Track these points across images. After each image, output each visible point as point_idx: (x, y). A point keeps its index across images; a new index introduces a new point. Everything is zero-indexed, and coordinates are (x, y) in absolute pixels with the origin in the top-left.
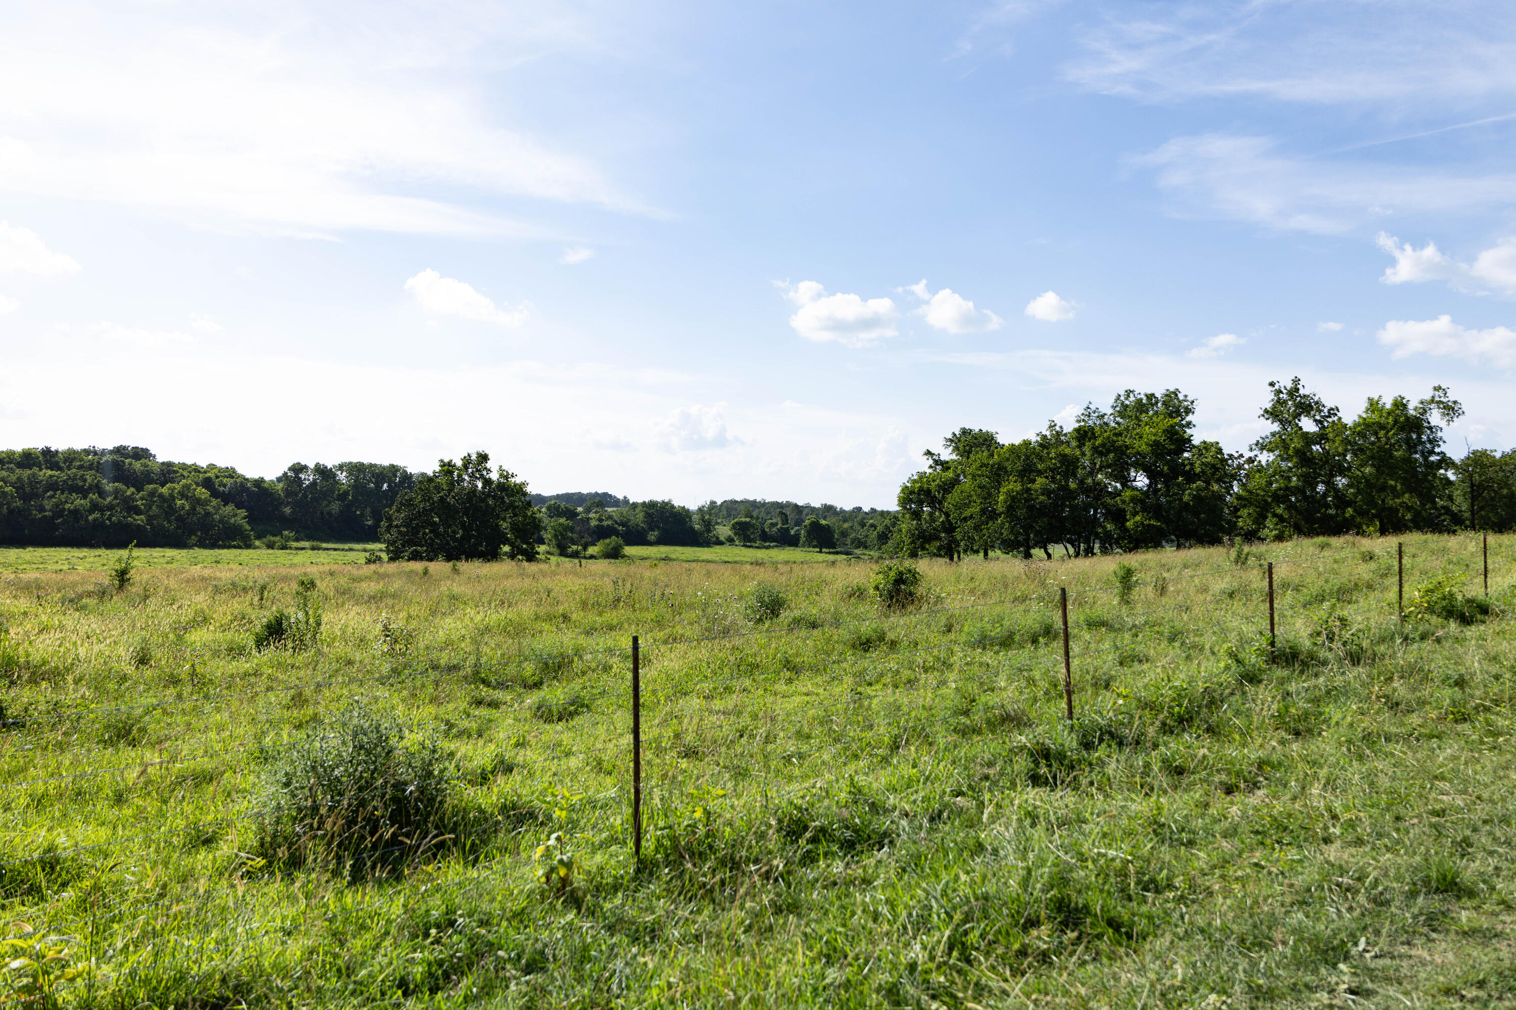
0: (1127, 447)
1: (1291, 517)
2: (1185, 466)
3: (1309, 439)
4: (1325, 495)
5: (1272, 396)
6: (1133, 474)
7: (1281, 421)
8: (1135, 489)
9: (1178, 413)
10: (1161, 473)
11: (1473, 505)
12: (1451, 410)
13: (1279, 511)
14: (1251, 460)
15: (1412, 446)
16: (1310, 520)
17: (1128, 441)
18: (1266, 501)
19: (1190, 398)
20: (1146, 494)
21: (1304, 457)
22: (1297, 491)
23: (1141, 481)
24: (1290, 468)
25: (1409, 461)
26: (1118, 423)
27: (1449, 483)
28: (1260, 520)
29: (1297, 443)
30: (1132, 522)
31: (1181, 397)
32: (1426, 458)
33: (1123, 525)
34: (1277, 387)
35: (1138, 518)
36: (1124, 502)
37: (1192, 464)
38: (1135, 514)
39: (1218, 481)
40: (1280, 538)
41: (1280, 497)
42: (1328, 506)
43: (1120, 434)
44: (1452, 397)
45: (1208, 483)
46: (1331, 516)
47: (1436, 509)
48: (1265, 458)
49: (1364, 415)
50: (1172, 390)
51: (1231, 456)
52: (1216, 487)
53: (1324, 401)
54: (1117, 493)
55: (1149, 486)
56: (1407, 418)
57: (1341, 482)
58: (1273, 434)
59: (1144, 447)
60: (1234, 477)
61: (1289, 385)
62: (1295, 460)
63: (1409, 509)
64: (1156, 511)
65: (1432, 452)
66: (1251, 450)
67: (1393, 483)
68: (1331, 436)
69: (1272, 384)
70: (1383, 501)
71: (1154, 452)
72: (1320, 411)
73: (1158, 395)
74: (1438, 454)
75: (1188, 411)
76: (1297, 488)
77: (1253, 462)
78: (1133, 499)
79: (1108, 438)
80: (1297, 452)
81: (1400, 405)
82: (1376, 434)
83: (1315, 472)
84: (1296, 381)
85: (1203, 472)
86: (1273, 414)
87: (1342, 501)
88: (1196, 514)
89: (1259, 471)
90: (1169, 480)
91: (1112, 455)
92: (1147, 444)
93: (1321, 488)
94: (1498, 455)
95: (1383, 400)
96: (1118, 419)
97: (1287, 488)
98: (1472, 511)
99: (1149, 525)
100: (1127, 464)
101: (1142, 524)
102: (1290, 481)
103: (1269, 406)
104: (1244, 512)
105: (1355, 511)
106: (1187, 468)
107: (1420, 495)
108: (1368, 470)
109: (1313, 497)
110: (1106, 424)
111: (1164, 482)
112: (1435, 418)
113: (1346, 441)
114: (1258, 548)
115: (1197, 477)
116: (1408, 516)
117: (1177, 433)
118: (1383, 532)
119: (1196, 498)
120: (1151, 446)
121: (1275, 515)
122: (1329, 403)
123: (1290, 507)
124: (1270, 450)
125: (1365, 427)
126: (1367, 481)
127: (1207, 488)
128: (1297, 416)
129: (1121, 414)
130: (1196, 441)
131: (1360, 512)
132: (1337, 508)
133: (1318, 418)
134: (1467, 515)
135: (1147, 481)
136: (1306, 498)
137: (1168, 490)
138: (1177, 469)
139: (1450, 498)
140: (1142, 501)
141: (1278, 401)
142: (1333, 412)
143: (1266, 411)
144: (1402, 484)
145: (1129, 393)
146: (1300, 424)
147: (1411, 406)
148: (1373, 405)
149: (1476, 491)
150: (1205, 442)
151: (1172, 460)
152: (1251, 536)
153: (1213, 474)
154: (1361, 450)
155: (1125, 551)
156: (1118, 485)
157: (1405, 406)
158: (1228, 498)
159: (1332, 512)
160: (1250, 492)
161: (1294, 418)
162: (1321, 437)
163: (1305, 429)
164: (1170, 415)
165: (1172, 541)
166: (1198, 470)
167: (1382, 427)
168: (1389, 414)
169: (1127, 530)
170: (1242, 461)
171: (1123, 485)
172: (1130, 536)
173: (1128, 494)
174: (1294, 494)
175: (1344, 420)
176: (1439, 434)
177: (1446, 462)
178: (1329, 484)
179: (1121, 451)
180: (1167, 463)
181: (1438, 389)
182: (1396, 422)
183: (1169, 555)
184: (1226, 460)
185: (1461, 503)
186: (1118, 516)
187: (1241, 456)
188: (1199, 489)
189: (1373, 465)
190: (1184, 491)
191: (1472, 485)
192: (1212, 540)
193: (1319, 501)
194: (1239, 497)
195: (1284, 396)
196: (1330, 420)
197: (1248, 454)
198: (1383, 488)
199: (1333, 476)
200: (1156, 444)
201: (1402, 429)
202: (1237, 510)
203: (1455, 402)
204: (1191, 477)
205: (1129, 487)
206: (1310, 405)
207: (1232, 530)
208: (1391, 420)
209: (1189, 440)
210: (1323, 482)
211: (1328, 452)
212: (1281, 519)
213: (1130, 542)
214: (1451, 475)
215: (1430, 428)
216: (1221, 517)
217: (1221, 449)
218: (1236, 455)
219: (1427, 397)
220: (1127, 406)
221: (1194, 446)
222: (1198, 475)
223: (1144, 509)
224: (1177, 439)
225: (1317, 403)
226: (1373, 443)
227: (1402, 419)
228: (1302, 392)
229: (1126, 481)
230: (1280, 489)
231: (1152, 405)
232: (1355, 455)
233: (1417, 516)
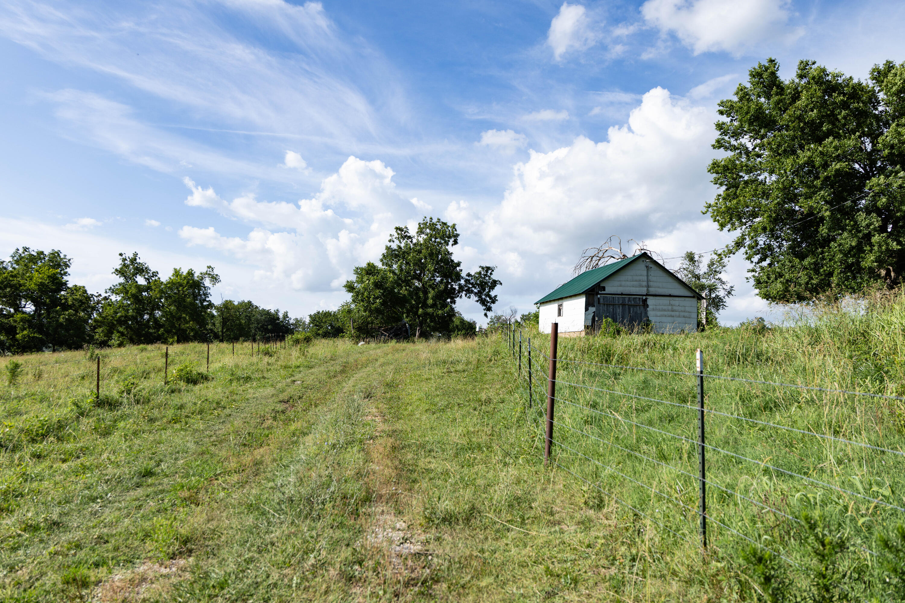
0: (20, 285)
1: (128, 333)
2: (61, 300)
3: (140, 289)
4: (148, 321)
5: (121, 262)
6: (23, 303)
7: (125, 277)
8: (24, 313)
9: (59, 266)
10: (44, 304)
11: (223, 329)
12: (215, 279)
13: (121, 329)
14: (106, 298)
15: (195, 297)
16: (139, 335)
17: (22, 282)
18: (113, 323)
19: (68, 257)
20: (33, 316)
21: (137, 298)
22: (134, 318)
23: (29, 308)
24: (129, 305)
25: (193, 304)
26: (14, 268)
27: (213, 316)
28: (109, 334)
29: (134, 291)
30: (21, 335)
31: (62, 256)
32: (202, 304)
33: (14, 337)
34: (124, 256)
35: (25, 332)
36: (15, 321)
37: (66, 299)
38: (23, 329)
39: (83, 311)
40: (120, 345)
41: (121, 322)
42: (149, 327)
43: (15, 276)
44: (216, 272)
45: (76, 311)
46: (151, 333)
47: (207, 330)
48: (114, 298)
49: (172, 278)
50: (56, 250)
51: (92, 295)
52: (82, 314)
53: (150, 268)
54: (10, 315)
55: (35, 311)
56: (194, 281)
57: (158, 314)
58: (120, 284)
59: (33, 285)
60: (94, 308)
61: (131, 256)
62: (132, 300)
63: (192, 330)
64: (40, 328)
65: (205, 300)
66: (106, 292)
67: (184, 315)
68: (153, 287)
69: (121, 255)
70: (179, 325)
71: (40, 289)
72: (148, 273)
73: (46, 253)
74: (208, 301)
75: (67, 266)
76: (132, 316)
77: (107, 299)
78: (22, 320)
79: (6, 278)
80: (133, 295)
81: (191, 273)
82: (177, 288)
83: (143, 307)
84: (136, 255)
85: (73, 304)
86: (120, 272)
87: (157, 324)
88: (67, 330)
89: (110, 305)
90: (50, 308)
91: (8, 290)
92: (35, 284)
93: (146, 317)
94: (236, 303)
95: (182, 270)
96: (15, 265)
97: (126, 316)
98: (222, 331)
99: (33, 337)
100: (20, 296)
101: (29, 336)
102: (128, 313)
103: (119, 267)
104: (99, 330)
105: (164, 330)
106: (63, 301)
107: (198, 323)
108: (173, 308)
109: (140, 322)
110: (5, 268)
111: (45, 310)
112: (207, 282)
113: (161, 291)
114: (106, 351)
115: (70, 307)
116: (192, 334)
117: (57, 278)
118: (178, 342)
119: (68, 320)
120: (39, 285)
121: (118, 332)
122: (153, 269)
123: (128, 327)
124: (117, 294)
125: (172, 284)
126: (171, 314)
127: (75, 315)
128: (135, 274)
129: (17, 262)
130: (70, 285)
131: (168, 332)
132: (154, 328)
133: (146, 277)
134: (220, 333)
135: (33, 308)
136: (137, 322)
137: (49, 315)
138: (55, 302)
139: (214, 324)
140: (29, 321)
141: (124, 265)
142: (155, 274)
143: (116, 270)
144: (189, 317)
145: (26, 249)
146: (136, 279)
147: (196, 275)
148: (177, 273)
149: (225, 321)
150: (76, 286)
151: (53, 296)
152: (104, 344)
153: (80, 306)
154: (170, 297)
155: (14, 354)
156: (12, 310)
157: (193, 274)
158: (90, 321)
159: (151, 331)
160: (104, 318)
161: (133, 276)
162: (148, 288)
163: (139, 283)
164: (54, 267)
165: (50, 347)
166: (70, 303)
167: (181, 285)
168: (185, 278)
169: (17, 340)
170: (100, 298)
171: (16, 310)
172: (19, 344)
173: (19, 316)
174: (130, 320)
175: (162, 280)
176: (209, 291)
177: (211, 305)
178: (151, 314)
179: (16, 287)
180: (49, 297)
181: (209, 267)
182: (188, 282)
183: (47, 356)
184: (89, 298)
185: (218, 328)
186: (11, 331)
187: (100, 295)
188: (69, 315)
189: (175, 306)
190: (60, 315)
191: (223, 319)
192: (77, 347)
193: (144, 325)
194: (96, 321)
195: (128, 262)
196: (153, 279)
197: (104, 295)
198: (179, 318)
199: (153, 309)
200: (42, 284)
201: (191, 287)
202: (95, 328)
203: (217, 275)
204: (65, 307)
205: (19, 312)
206: (142, 269)
207: (91, 340)
208: (185, 282)
209: (65, 284)
210: (147, 313)
211: (151, 297)
212: (122, 334)
213: (18, 348)
214: (215, 312)
215: (205, 287)
216: (84, 332)
217: (86, 291)
218: (97, 295)
219: (205, 271)
220: (23, 257)
221: (68, 288)
222: (70, 306)
223: (29, 327)
224: (57, 283)
225: (146, 268)
226: (175, 293)
227: (191, 282)
228: (138, 261)
229: (17, 308)
230: (122, 316)
231: (40, 259)
232: (166, 299)
233: (196, 333)
